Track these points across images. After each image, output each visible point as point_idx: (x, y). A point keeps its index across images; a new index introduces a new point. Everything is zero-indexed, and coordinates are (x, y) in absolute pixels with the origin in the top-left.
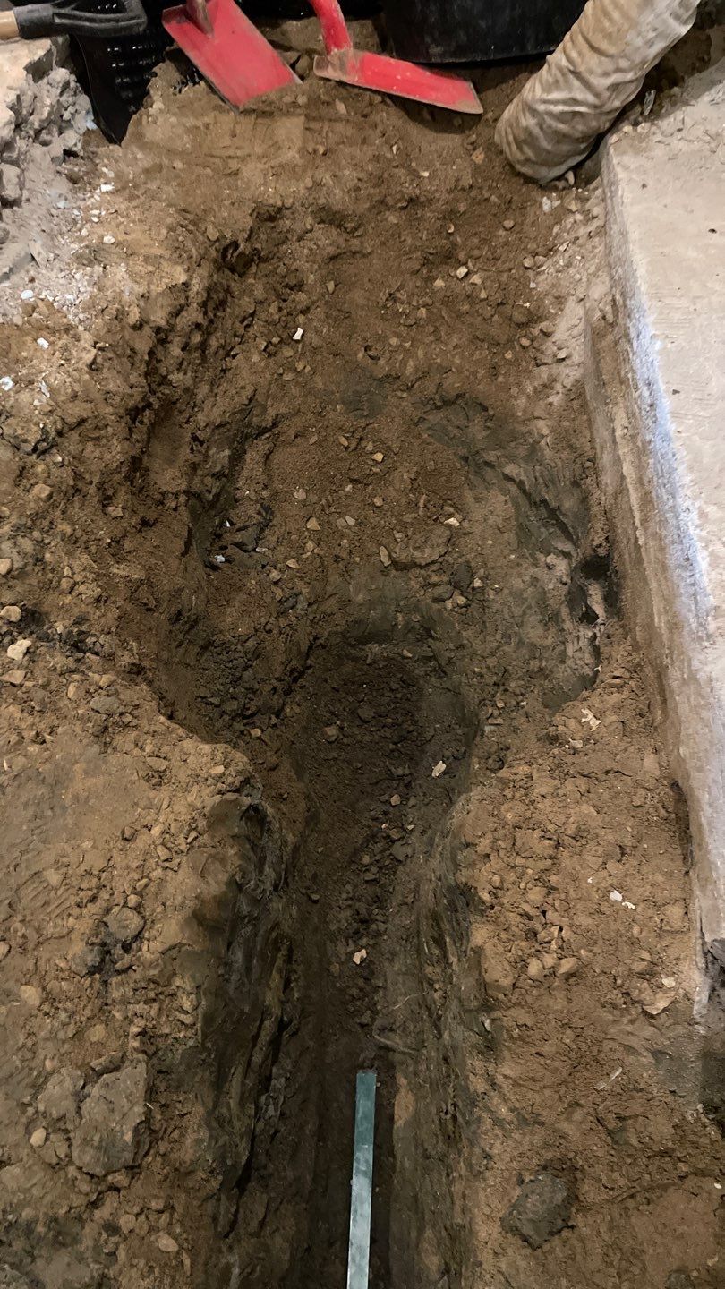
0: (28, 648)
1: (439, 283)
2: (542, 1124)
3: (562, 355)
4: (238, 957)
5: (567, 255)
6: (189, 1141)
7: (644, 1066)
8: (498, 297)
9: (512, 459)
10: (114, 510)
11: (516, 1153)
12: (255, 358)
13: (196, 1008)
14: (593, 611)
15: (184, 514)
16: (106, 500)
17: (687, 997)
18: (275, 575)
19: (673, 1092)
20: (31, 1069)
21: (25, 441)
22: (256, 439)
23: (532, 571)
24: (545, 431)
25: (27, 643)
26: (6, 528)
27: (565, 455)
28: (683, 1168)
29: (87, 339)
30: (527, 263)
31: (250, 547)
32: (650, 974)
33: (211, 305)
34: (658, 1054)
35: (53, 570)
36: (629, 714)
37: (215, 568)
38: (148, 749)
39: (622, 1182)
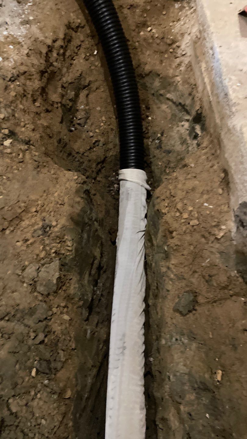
0: (11, 142)
1: (142, 33)
2: (185, 279)
3: (184, 53)
4: (85, 236)
5: (184, 21)
6: (72, 288)
7: (217, 258)
8: (161, 36)
9: (169, 92)
10: (37, 104)
11: (177, 288)
12: (82, 61)
13: (72, 246)
14: (197, 133)
15: (60, 110)
16: (34, 101)
17: (230, 231)
18: (91, 134)
19: (227, 266)
20: (21, 265)
21: (7, 77)
22: (83, 90)
23: (178, 129)
24: (180, 80)
25: (11, 141)
26: (2, 105)
27: (187, 86)
28: (231, 292)
29: (25, 47)
30: (171, 24)
31: (82, 125)
32: (217, 226)
33: (66, 40)
34: (221, 253)
35: (18, 119)
36: (209, 155)
37: (71, 131)
38: (52, 172)
39: (212, 296)
